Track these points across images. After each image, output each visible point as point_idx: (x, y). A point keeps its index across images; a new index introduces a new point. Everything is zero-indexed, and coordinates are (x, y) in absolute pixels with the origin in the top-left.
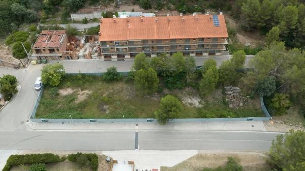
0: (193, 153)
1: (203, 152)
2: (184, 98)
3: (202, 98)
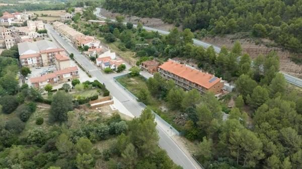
2: (163, 106)
3: (169, 110)
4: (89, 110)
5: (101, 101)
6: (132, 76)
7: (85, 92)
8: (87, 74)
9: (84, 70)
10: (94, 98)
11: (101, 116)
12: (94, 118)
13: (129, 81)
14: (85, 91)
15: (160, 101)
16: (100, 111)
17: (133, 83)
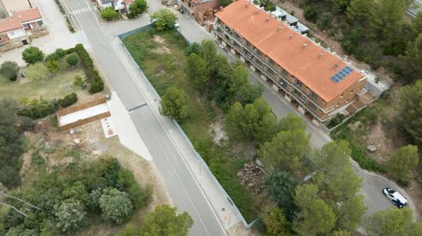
0: (148, 157)
1: (153, 165)
2: (218, 124)
3: (230, 140)
4: (54, 137)
5: (83, 107)
6: (160, 31)
7: (55, 78)
8: (68, 21)
9: (62, 11)
10: (69, 103)
11: (78, 158)
12: (63, 161)
13: (152, 47)
14: (55, 75)
15: (212, 110)
16: (77, 141)
17: (159, 51)
